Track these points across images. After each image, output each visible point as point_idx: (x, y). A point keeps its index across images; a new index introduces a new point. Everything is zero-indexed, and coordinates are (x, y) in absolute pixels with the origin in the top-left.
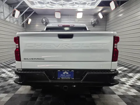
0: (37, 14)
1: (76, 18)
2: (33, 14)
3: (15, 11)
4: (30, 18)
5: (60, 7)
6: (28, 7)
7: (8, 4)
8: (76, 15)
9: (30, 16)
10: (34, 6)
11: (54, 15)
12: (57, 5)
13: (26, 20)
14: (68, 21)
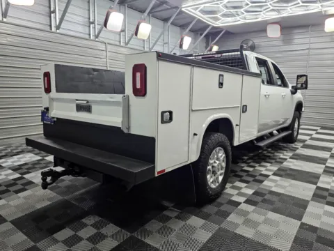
0: (232, 34)
2: (223, 34)
5: (274, 16)
6: (209, 25)
7: (180, 27)
8: (324, 24)
10: (217, 23)
11: (265, 31)
12: (261, 13)
13: (209, 48)
14: (307, 41)
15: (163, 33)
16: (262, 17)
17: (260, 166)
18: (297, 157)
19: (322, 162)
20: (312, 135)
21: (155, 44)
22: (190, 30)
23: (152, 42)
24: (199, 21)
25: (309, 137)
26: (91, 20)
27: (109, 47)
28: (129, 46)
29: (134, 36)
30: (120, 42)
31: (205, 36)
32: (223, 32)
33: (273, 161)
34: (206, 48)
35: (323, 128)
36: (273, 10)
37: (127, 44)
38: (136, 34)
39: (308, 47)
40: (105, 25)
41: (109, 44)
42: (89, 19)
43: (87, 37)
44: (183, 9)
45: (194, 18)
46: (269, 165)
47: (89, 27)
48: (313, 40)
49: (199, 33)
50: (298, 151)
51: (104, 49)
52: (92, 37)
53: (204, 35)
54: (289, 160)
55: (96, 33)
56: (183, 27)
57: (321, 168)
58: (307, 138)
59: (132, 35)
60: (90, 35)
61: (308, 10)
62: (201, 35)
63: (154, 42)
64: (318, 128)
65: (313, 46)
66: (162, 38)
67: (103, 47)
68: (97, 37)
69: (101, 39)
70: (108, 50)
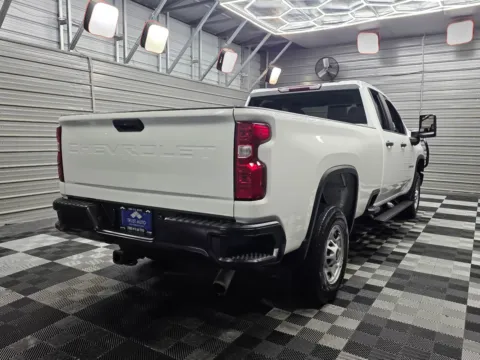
0: (303, 48)
1: (446, 42)
2: (287, 50)
3: (222, 56)
4: (277, 64)
5: (367, 18)
6: (265, 34)
7: (217, 35)
8: (446, 33)
9: (277, 58)
10: (279, 29)
11: (354, 43)
12: (349, 13)
13: (265, 72)
14: (418, 59)
15: (189, 45)
16: (350, 20)
17: (362, 269)
18: (421, 249)
19: (464, 257)
20: (436, 209)
21: (175, 63)
22: (234, 42)
23: (171, 58)
24: (249, 26)
25: (433, 214)
26: (61, 17)
27: (96, 66)
28: (130, 64)
29: (140, 48)
30: (115, 57)
31: (259, 52)
32: (287, 47)
33: (383, 259)
34: (262, 71)
35: (450, 197)
36: (367, 8)
37: (127, 60)
38: (143, 44)
39: (421, 69)
40: (86, 25)
41: (93, 59)
42: (58, 15)
43: (55, 46)
44: (222, 4)
45: (240, 20)
46: (376, 266)
47: (58, 29)
48: (428, 58)
49: (250, 47)
50: (420, 239)
51: (87, 68)
52: (63, 48)
53: (257, 49)
54: (408, 255)
55: (71, 41)
56: (222, 36)
57: (465, 269)
58: (430, 215)
59: (137, 45)
60: (59, 43)
61: (421, 9)
62: (253, 49)
63: (174, 59)
64: (443, 197)
65: (428, 68)
66: (188, 52)
67: (84, 65)
68: (72, 46)
69: (80, 52)
70: (94, 70)
